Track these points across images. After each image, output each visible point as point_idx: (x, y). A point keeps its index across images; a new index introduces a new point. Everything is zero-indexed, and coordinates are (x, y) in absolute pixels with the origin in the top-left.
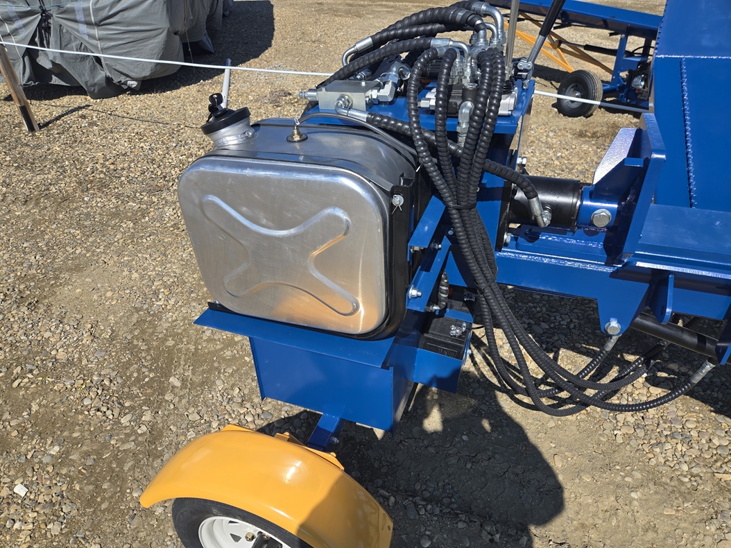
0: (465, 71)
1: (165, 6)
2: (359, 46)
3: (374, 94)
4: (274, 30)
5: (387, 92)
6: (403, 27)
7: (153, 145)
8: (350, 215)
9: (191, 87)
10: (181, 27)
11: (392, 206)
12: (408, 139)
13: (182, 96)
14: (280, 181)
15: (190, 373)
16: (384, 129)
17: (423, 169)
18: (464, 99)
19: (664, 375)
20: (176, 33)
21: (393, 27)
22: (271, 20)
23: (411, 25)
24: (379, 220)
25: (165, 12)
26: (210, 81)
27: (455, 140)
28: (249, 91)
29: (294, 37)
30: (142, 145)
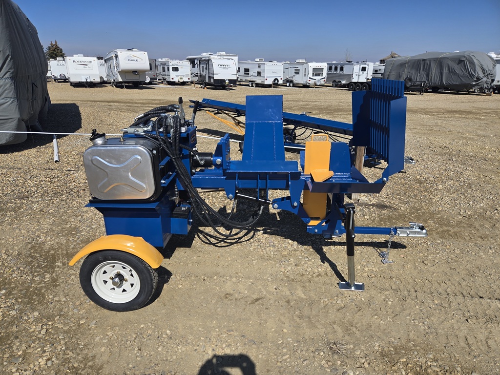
0: (171, 121)
1: (18, 106)
2: (139, 116)
3: (146, 129)
4: (81, 119)
5: (149, 128)
6: (153, 111)
7: (15, 178)
8: (141, 157)
9: (31, 150)
10: (26, 117)
11: (153, 154)
12: (157, 139)
13: (27, 154)
14: (119, 149)
15: (66, 260)
16: (151, 137)
17: (163, 148)
18: (171, 128)
19: (269, 231)
20: (23, 120)
21: (150, 111)
22: (79, 114)
23: (156, 111)
24: (149, 158)
25: (17, 109)
26: (44, 146)
27: (170, 139)
28: (71, 150)
29: (95, 123)
30: (7, 179)
